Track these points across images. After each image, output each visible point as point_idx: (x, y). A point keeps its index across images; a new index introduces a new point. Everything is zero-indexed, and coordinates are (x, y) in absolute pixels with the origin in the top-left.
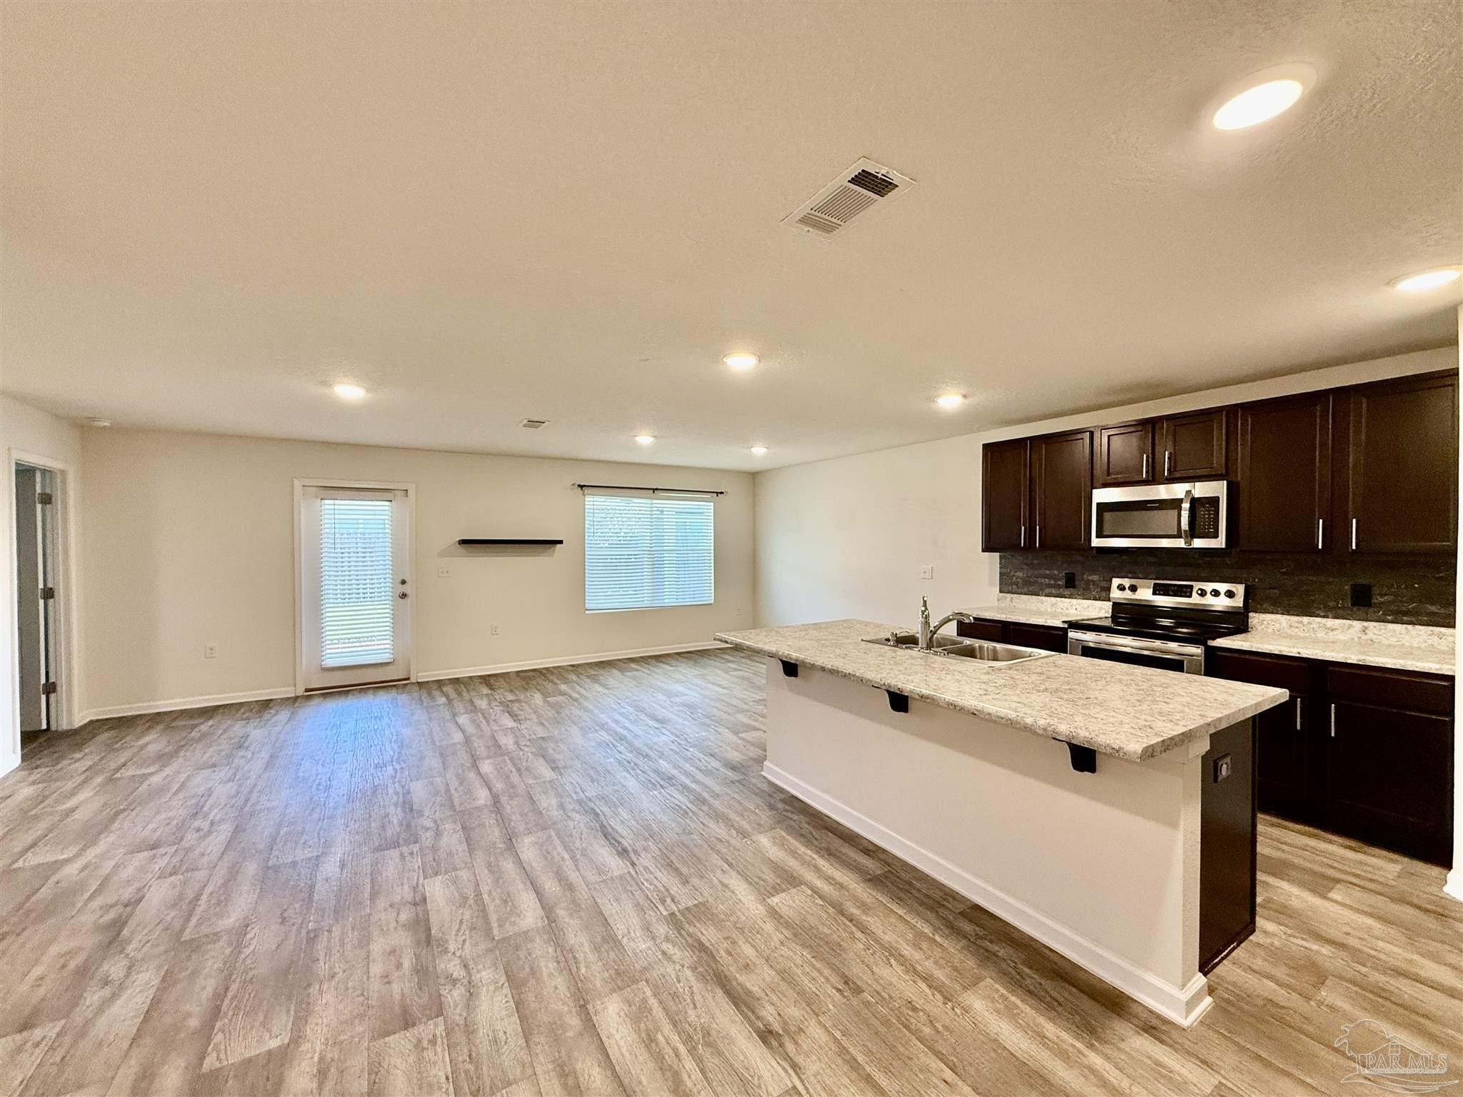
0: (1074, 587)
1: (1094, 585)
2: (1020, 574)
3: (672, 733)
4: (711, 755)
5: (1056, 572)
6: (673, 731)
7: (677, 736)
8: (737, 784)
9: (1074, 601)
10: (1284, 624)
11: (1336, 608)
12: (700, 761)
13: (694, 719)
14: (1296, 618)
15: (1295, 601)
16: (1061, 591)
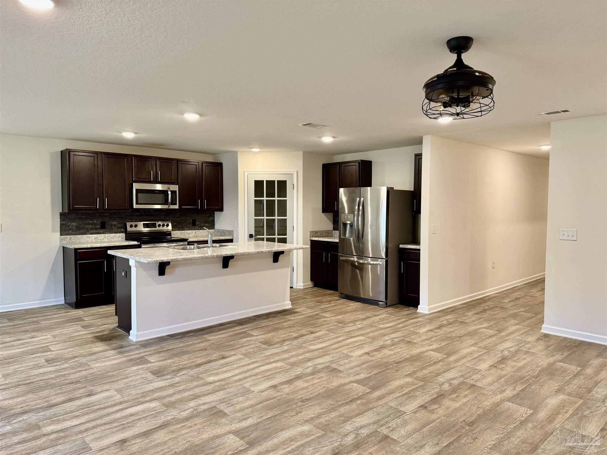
0: (105, 228)
1: (114, 226)
5: (95, 221)
9: (106, 235)
11: (189, 227)
16: (98, 231)
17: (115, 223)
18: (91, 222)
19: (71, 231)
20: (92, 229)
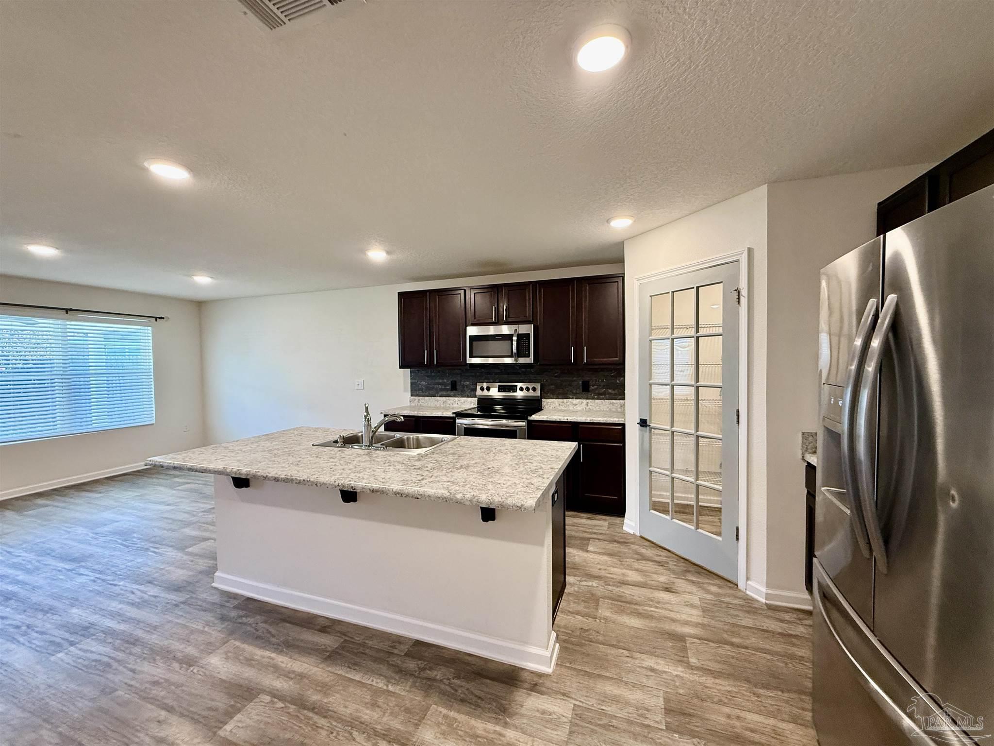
0: (456, 390)
1: (467, 388)
2: (423, 383)
3: (94, 571)
4: (150, 582)
5: (445, 381)
6: (96, 567)
7: (100, 572)
8: (182, 606)
10: (557, 404)
11: (576, 394)
12: (133, 593)
13: (128, 547)
14: (561, 400)
15: (561, 391)
16: (449, 393)
17: (468, 383)
18: (441, 381)
19: (420, 392)
20: (442, 390)
